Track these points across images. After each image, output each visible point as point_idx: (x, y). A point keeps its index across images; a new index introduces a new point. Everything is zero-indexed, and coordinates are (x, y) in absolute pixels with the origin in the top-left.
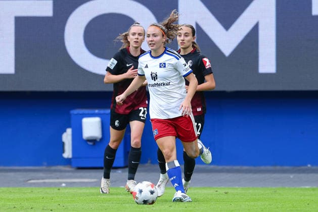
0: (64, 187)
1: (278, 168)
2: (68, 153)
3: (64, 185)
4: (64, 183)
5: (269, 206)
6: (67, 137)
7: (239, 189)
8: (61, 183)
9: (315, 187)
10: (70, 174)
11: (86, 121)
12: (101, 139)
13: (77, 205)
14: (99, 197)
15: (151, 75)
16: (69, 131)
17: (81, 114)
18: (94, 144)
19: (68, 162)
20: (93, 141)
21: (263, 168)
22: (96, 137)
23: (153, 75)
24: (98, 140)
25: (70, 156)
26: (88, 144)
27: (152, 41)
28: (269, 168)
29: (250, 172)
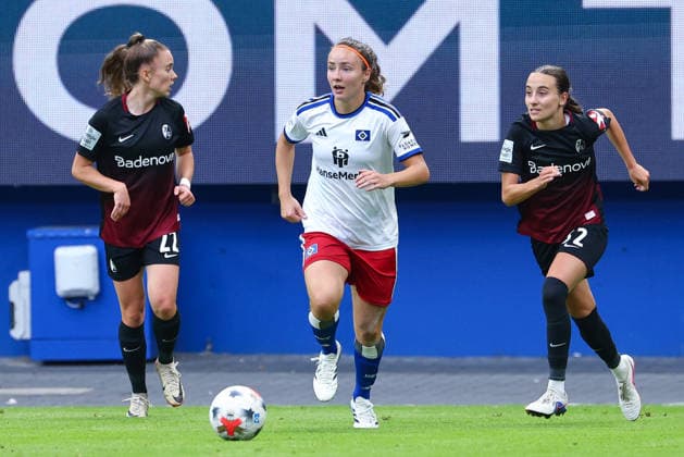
0: (13, 405)
1: (506, 360)
2: (22, 329)
3: (12, 401)
4: (15, 397)
5: (485, 449)
6: (20, 290)
7: (416, 410)
8: (8, 397)
9: (590, 404)
10: (29, 376)
11: (63, 254)
12: (99, 296)
13: (42, 448)
14: (94, 428)
15: (335, 153)
16: (25, 277)
17: (52, 238)
18: (82, 307)
19: (22, 348)
20: (80, 300)
21: (470, 360)
22: (87, 291)
23: (338, 154)
24: (92, 298)
25: (28, 336)
26: (66, 306)
27: (338, 80)
28: (485, 360)
29: (441, 369)
